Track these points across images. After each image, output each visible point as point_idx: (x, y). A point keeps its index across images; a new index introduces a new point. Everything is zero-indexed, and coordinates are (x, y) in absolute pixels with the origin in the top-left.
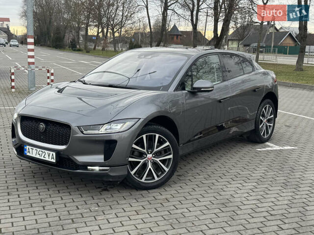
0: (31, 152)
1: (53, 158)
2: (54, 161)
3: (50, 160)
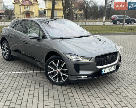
0: (105, 71)
3: (114, 70)
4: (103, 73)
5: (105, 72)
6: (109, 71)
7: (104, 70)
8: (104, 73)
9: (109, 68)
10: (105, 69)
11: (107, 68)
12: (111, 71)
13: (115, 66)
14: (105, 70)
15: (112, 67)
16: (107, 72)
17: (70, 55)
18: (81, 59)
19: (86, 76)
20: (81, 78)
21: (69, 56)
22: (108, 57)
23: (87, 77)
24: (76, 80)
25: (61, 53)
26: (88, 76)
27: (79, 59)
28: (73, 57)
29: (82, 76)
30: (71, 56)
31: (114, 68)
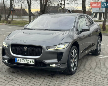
1: (33, 62)
2: (34, 64)
3: (31, 63)
4: (17, 62)
5: (20, 62)
9: (24, 59)
10: (19, 59)
11: (22, 59)
12: (27, 63)
13: (34, 60)
15: (29, 60)
31: (32, 62)
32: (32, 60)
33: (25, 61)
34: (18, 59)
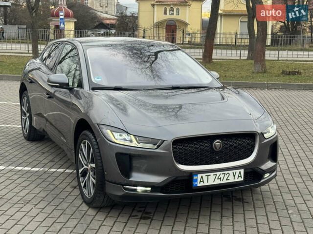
0: (205, 181)
1: (241, 176)
2: (242, 179)
3: (236, 180)
4: (199, 185)
5: (206, 184)
6: (218, 182)
7: (199, 176)
8: (202, 184)
9: (218, 174)
10: (204, 175)
11: (212, 174)
12: (225, 181)
13: (242, 171)
14: (205, 178)
15: (231, 172)
16: (211, 183)
17: (111, 131)
18: (135, 143)
19: (149, 189)
20: (135, 190)
21: (109, 132)
22: (217, 143)
23: (151, 191)
24: (120, 194)
25: (93, 124)
26: (155, 187)
27: (131, 141)
28: (117, 135)
29: (137, 186)
30: (114, 133)
31: (239, 177)
32: (238, 171)
33: (220, 179)
34: (202, 177)
